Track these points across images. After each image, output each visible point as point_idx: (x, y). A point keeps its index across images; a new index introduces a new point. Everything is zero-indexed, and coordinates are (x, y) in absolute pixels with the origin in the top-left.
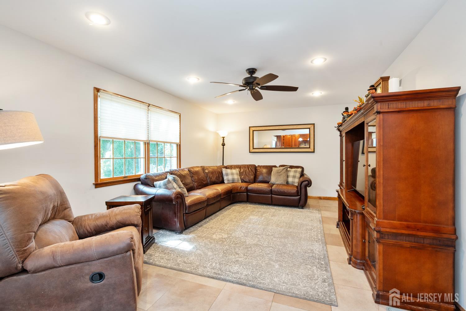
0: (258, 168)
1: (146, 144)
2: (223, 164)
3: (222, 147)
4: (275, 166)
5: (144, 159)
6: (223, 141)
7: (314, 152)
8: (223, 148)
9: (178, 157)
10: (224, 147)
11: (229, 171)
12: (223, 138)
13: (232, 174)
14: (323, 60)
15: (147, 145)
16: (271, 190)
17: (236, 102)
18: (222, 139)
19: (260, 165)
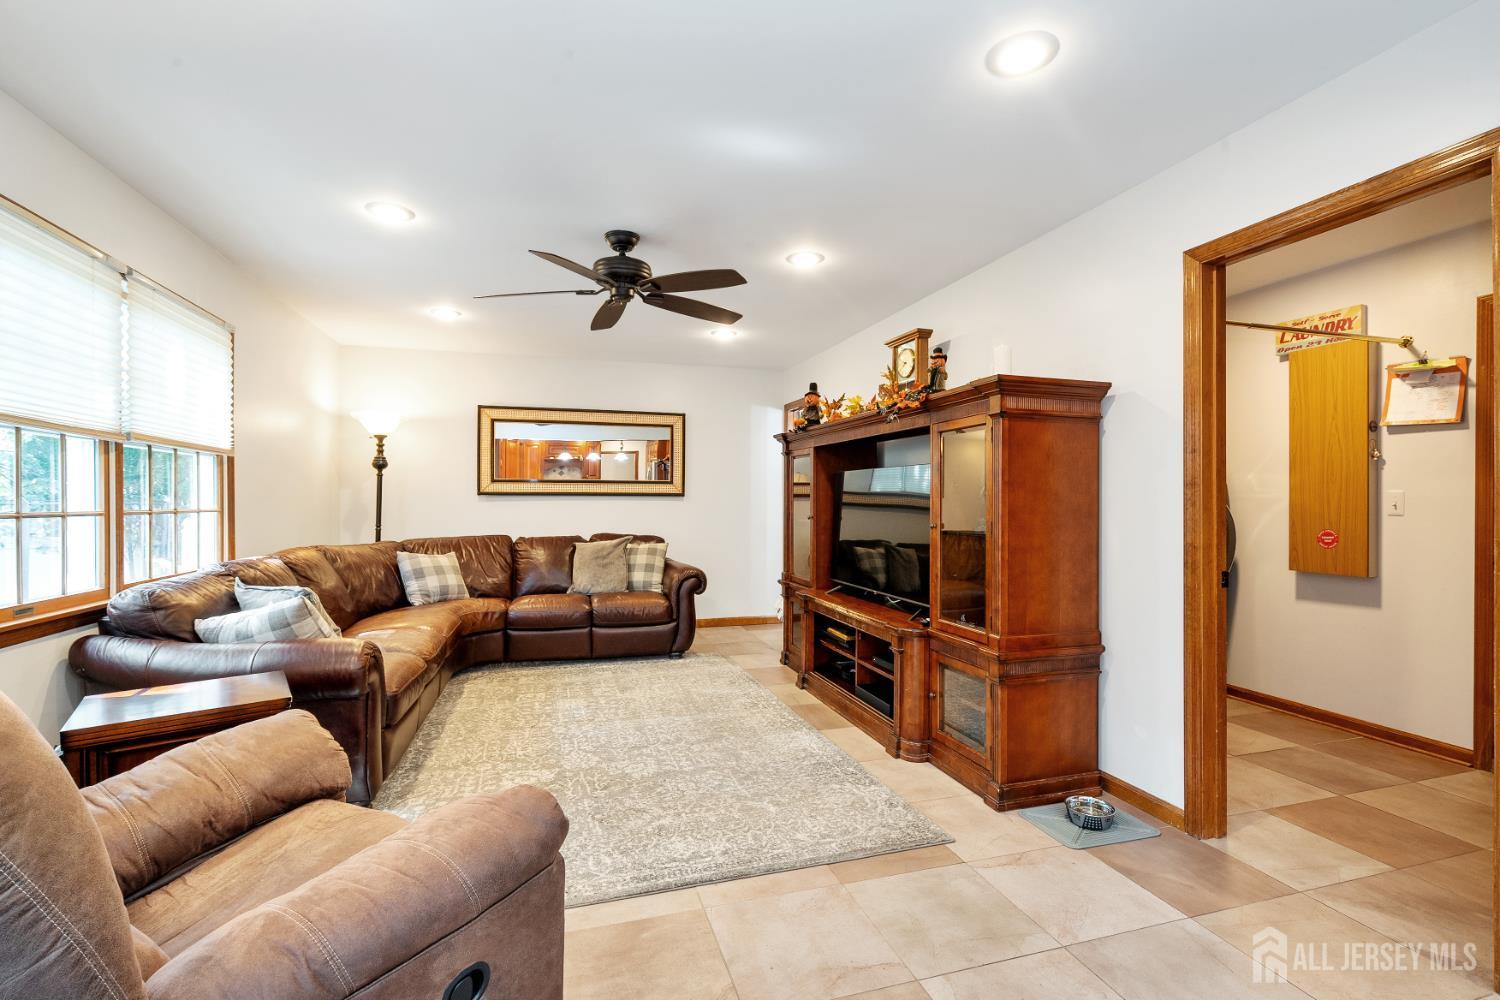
0: (520, 547)
1: (112, 448)
2: (378, 538)
3: (376, 471)
4: (579, 539)
5: (103, 518)
6: (381, 452)
7: (682, 495)
8: (380, 477)
9: (222, 512)
10: (384, 471)
11: (424, 560)
12: (381, 438)
13: (439, 571)
14: (817, 259)
15: (113, 456)
16: (590, 613)
17: (466, 316)
18: (376, 441)
19: (527, 536)
